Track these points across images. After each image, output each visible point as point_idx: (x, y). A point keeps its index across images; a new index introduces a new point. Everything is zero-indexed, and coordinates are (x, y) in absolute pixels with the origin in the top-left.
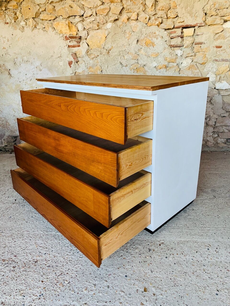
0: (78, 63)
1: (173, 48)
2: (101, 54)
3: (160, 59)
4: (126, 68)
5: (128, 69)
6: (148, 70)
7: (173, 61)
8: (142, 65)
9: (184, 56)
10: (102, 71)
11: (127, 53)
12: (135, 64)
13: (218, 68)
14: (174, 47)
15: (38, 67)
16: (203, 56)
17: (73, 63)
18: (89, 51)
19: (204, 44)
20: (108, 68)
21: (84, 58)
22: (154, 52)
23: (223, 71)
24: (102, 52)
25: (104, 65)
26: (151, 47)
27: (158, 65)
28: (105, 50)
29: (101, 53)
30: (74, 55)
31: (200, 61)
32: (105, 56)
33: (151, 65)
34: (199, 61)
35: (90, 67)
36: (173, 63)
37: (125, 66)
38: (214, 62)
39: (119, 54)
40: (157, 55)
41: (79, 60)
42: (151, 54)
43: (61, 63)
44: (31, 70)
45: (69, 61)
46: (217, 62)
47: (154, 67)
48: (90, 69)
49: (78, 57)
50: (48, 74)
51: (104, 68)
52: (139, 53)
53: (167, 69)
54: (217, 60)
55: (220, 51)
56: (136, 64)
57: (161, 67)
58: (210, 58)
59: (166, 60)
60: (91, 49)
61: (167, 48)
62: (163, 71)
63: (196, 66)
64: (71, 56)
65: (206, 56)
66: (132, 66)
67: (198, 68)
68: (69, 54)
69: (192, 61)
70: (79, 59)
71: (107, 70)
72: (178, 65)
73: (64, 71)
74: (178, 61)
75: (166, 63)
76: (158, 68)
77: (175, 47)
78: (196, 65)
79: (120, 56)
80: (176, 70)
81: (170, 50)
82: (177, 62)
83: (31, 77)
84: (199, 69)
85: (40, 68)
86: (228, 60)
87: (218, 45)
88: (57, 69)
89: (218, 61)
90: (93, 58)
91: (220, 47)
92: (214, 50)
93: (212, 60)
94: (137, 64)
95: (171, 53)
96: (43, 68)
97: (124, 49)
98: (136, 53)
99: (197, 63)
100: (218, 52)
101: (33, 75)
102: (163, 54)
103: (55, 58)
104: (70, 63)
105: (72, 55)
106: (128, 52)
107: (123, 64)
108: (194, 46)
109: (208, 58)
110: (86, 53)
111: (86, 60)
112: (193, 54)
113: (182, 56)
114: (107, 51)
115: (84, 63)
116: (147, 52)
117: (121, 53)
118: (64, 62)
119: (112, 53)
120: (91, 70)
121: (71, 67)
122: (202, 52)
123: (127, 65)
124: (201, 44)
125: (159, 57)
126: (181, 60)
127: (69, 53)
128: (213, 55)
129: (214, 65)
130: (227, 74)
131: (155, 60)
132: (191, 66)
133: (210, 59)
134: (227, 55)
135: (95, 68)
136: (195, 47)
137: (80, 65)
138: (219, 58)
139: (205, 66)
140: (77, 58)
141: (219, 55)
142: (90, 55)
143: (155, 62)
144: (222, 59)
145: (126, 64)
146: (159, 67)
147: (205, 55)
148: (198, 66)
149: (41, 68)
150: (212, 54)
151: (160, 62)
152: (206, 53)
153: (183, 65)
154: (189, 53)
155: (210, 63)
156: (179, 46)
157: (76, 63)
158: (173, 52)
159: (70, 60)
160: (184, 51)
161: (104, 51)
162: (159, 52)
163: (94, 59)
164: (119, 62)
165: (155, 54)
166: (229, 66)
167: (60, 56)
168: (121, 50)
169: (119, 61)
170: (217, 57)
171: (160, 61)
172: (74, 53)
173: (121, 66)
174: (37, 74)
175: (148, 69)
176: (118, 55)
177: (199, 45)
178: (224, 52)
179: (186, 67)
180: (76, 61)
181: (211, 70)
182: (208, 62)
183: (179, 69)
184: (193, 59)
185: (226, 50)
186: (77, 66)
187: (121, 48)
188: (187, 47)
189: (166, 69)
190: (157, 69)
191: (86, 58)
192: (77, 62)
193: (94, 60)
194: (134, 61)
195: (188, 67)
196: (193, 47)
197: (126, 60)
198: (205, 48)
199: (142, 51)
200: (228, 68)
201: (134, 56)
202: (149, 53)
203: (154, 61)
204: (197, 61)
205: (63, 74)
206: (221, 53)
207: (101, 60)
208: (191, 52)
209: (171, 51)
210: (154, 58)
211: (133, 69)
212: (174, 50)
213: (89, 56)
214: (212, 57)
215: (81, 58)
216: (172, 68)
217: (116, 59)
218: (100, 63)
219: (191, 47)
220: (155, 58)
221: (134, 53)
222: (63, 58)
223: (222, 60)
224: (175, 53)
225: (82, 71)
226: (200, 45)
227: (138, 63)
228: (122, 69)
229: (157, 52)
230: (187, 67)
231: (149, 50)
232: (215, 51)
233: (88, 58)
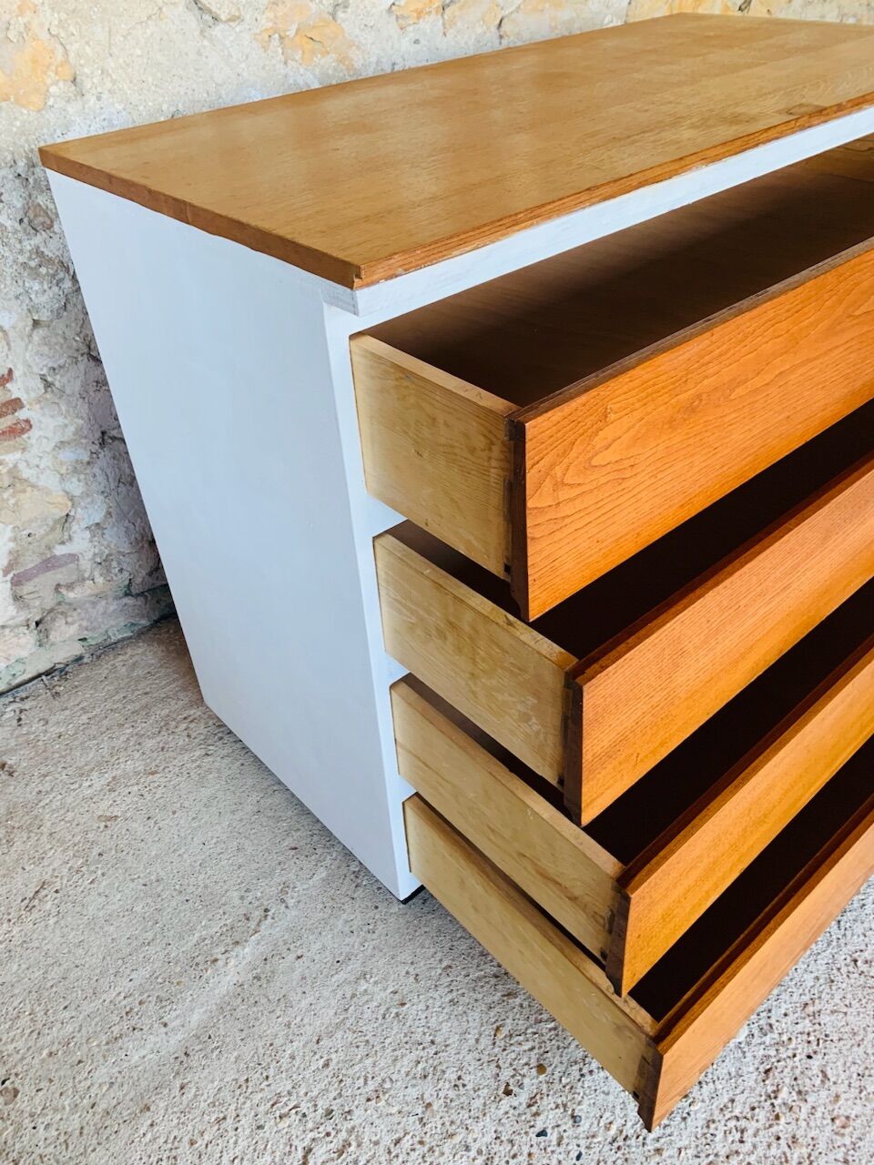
4: (232, 38)
6: (362, 37)
47: (386, 12)
62: (430, 31)
76: (407, 12)
146: (412, 7)
175: (360, 28)
190: (403, 22)
228: (207, 43)
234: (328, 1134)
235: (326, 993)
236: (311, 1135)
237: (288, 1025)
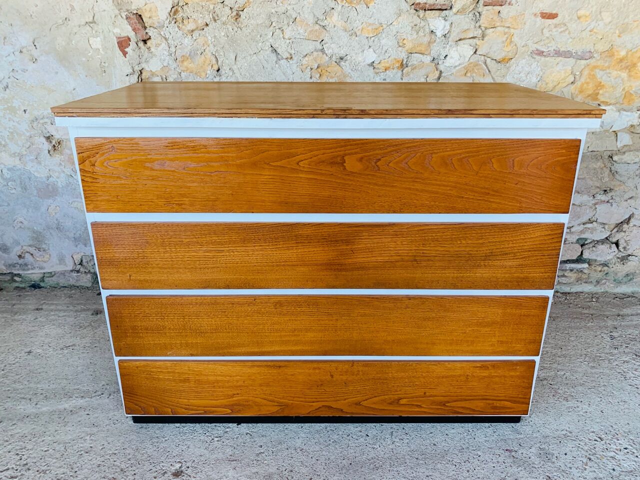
0: (149, 43)
1: (421, 13)
2: (215, 21)
3: (387, 42)
4: (288, 65)
5: (294, 67)
6: (352, 73)
7: (423, 49)
8: (334, 59)
9: (454, 36)
10: (218, 70)
11: (292, 20)
12: (315, 54)
13: (544, 73)
14: (425, 10)
15: (24, 50)
16: (505, 39)
17: (133, 44)
18: (180, 9)
19: (510, 6)
20: (237, 63)
21: (164, 29)
22: (371, 21)
23: (555, 84)
24: (217, 15)
25: (226, 54)
26: (361, 7)
27: (381, 58)
28: (227, 10)
29: (214, 18)
30: (135, 19)
31: (496, 54)
32: (228, 26)
33: (360, 59)
34: (495, 52)
35: (184, 58)
36: (421, 56)
37: (284, 57)
38: (535, 56)
39: (268, 23)
40: (378, 31)
41: (150, 34)
42: (360, 28)
43: (96, 43)
44: (5, 59)
45: (119, 36)
46: (543, 58)
47: (368, 65)
48: (183, 61)
49: (146, 25)
50: (57, 73)
51: (227, 61)
52: (325, 23)
53: (404, 71)
54: (541, 53)
55: (553, 26)
56: (318, 55)
57: (387, 65)
58: (523, 46)
59: (401, 44)
60: (187, 4)
61: (405, 10)
62: (394, 76)
63: (486, 68)
64: (126, 21)
65: (513, 40)
66: (306, 58)
67: (489, 71)
68: (120, 16)
69: (475, 52)
70: (151, 32)
71: (235, 67)
72: (436, 62)
73: (108, 67)
74: (436, 50)
75: (403, 55)
76: (379, 66)
77: (428, 10)
78: (485, 63)
79: (272, 28)
80: (429, 75)
81: (416, 17)
82: (434, 53)
83: (6, 80)
84: (494, 76)
85: (31, 55)
86: (572, 55)
87: (548, 11)
88: (84, 59)
89: (545, 56)
90: (192, 31)
91: (552, 16)
92: (535, 24)
93: (529, 53)
94: (320, 53)
95: (418, 27)
96: (42, 55)
97: (281, 9)
98: (318, 22)
99: (486, 58)
100: (544, 31)
101: (12, 73)
102: (394, 29)
103: (75, 26)
104: (123, 44)
105: (127, 18)
106: (294, 17)
107: (279, 51)
108: (480, 10)
109: (518, 45)
110: (171, 14)
111: (171, 37)
112: (478, 33)
113: (448, 36)
114: (235, 13)
115: (164, 45)
116: (348, 22)
117: (274, 19)
118: (105, 37)
119: (248, 17)
120: (186, 67)
121: (125, 54)
122: (504, 27)
123: (291, 54)
124: (501, 5)
125: (384, 36)
126: (444, 47)
127: (120, 14)
128: (531, 39)
129: (533, 67)
130: (565, 90)
131: (371, 44)
132: (472, 65)
133: (523, 49)
134: (570, 40)
135: (200, 60)
136: (484, 12)
137: (152, 49)
138: (548, 47)
139: (510, 67)
140: (145, 28)
141: (548, 38)
142: (183, 22)
143: (371, 50)
144: (556, 51)
145: (289, 53)
146: (383, 65)
147: (510, 38)
148: (490, 67)
149: (35, 53)
150: (531, 34)
151: (386, 51)
152: (512, 31)
153: (449, 62)
154: (466, 28)
155: (524, 60)
156: (440, 7)
157: (141, 44)
158: (423, 23)
159: (124, 34)
160: (452, 23)
161: (223, 13)
162: (383, 21)
163: (196, 34)
164: (267, 47)
165: (370, 28)
166: (572, 69)
167: (91, 19)
168: (273, 11)
169: (268, 44)
170: (542, 43)
171: (385, 48)
172: (135, 12)
173: (274, 57)
174: (24, 71)
175: (352, 70)
176: (266, 26)
177: (495, 7)
178: (562, 29)
179: (457, 68)
180: (143, 36)
181: (524, 78)
182: (516, 56)
183: (439, 72)
184: (477, 47)
185: (568, 24)
186: (146, 54)
187: (275, 4)
188: (461, 12)
189: (402, 71)
190: (377, 71)
191: (172, 31)
192: (145, 42)
193: (194, 38)
194: (309, 47)
195: (464, 67)
196: (479, 13)
197: (288, 41)
198: (512, 18)
199: (335, 19)
200: (571, 76)
201: (311, 31)
202: (355, 25)
203: (370, 47)
204: (487, 52)
205: (104, 74)
206: (556, 33)
207: (215, 36)
208: (472, 26)
209: (417, 20)
210: (367, 38)
211: (309, 67)
212: (424, 19)
213: (180, 26)
214: (530, 43)
215: (155, 30)
216: (419, 69)
217: (261, 36)
218: (211, 46)
219: (472, 13)
220: (373, 38)
221: (311, 20)
222: (100, 27)
223: (556, 54)
224: (427, 27)
225: (159, 69)
226: (498, 8)
227: (322, 50)
228: (277, 65)
229: (377, 23)
230: (459, 67)
231: (356, 14)
232: (537, 26)
233: (177, 29)
234: (17, 470)
235: (77, 431)
236: (14, 466)
237: (56, 431)
